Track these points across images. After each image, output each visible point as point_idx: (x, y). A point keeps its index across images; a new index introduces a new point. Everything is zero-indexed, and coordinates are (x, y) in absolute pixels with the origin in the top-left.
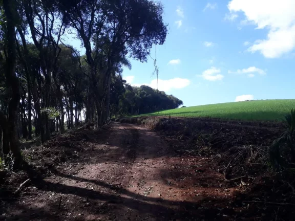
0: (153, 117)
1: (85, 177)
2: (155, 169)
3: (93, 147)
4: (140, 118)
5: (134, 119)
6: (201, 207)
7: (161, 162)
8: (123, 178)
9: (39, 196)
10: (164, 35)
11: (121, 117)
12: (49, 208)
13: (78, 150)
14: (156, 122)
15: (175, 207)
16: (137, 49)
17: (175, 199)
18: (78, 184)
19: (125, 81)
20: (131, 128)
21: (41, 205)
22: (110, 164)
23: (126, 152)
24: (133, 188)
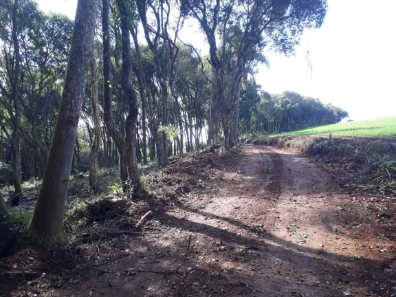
0: (303, 136)
1: (215, 213)
2: (311, 209)
3: (222, 176)
4: (283, 137)
5: (273, 140)
6: (389, 268)
7: (320, 200)
8: (265, 219)
9: (163, 233)
10: (323, 13)
11: (254, 137)
12: (176, 248)
13: (204, 178)
14: (308, 144)
15: (346, 264)
16: (281, 38)
17: (345, 253)
18: (208, 221)
19: (260, 86)
20: (269, 152)
21: (167, 244)
22: (246, 199)
23: (267, 184)
24: (281, 233)
